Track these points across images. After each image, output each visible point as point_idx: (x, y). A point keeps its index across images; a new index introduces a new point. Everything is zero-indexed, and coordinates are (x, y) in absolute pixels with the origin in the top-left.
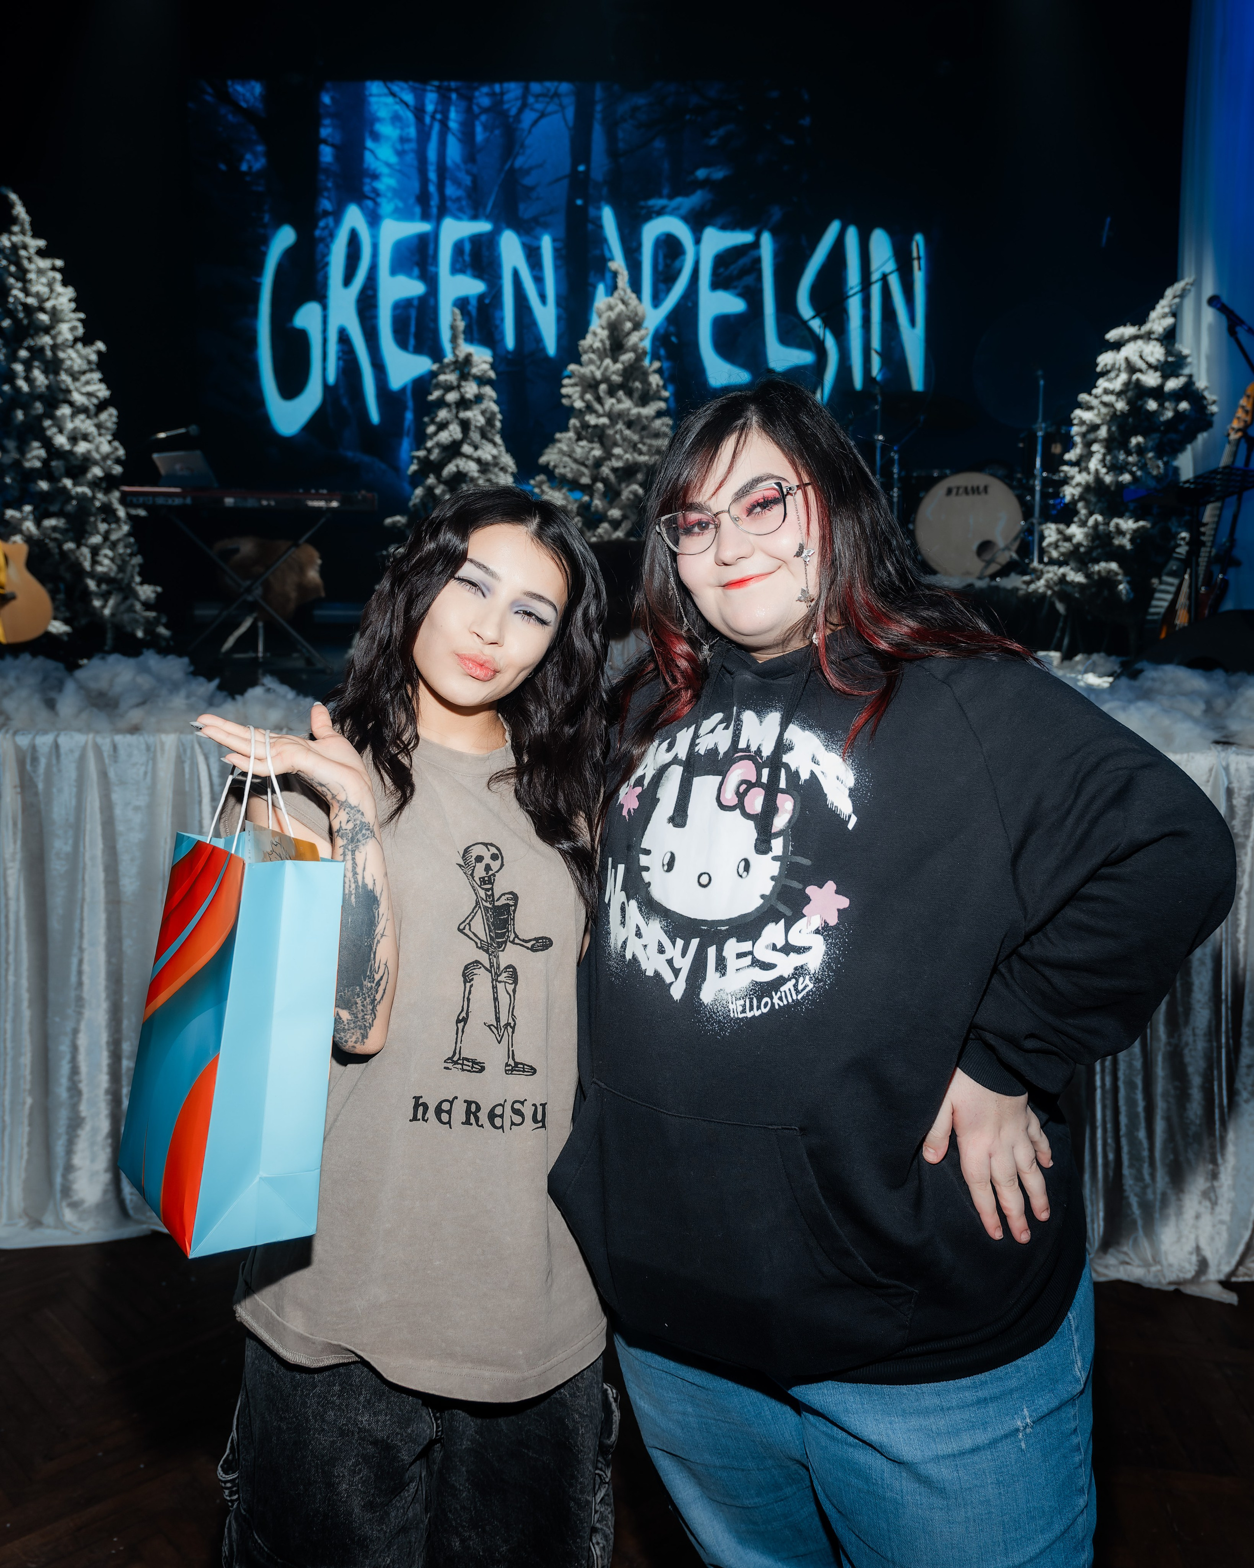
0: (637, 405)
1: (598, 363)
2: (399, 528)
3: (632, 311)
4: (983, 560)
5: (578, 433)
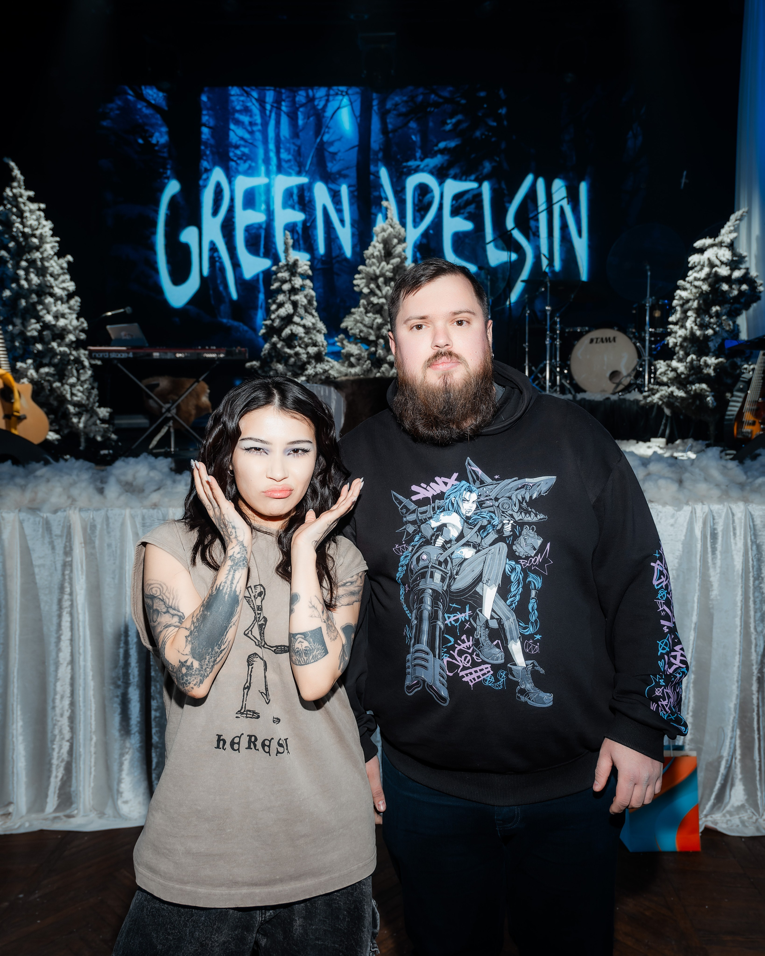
2: (254, 368)
3: (398, 233)
4: (614, 383)
5: (366, 309)
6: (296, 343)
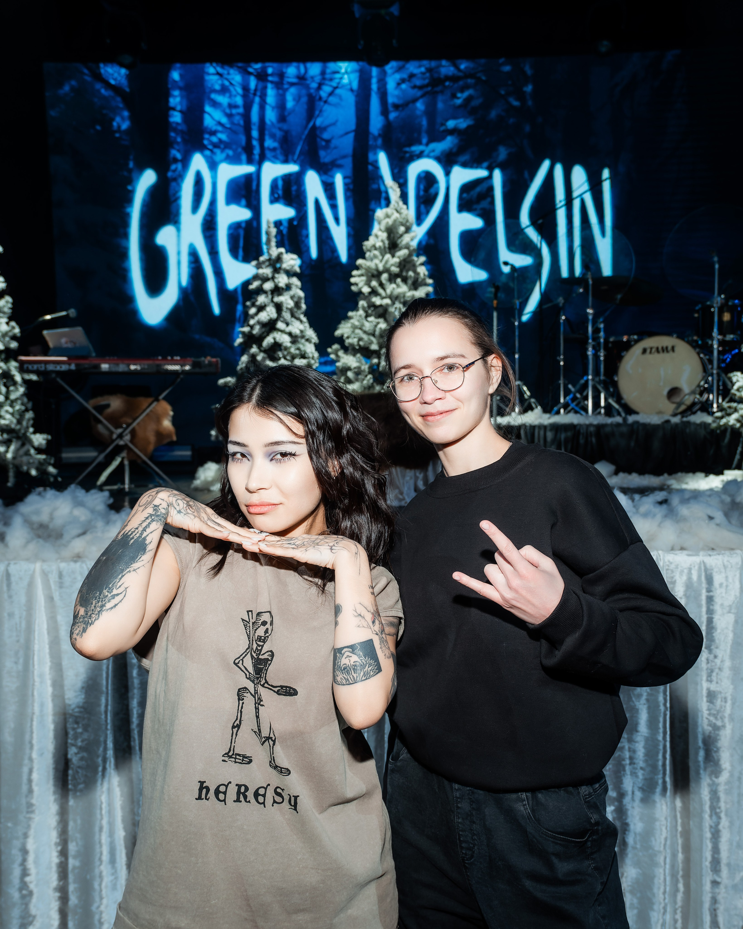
0: (410, 289)
1: (380, 257)
3: (404, 219)
4: (673, 403)
5: (366, 312)
6: (280, 354)
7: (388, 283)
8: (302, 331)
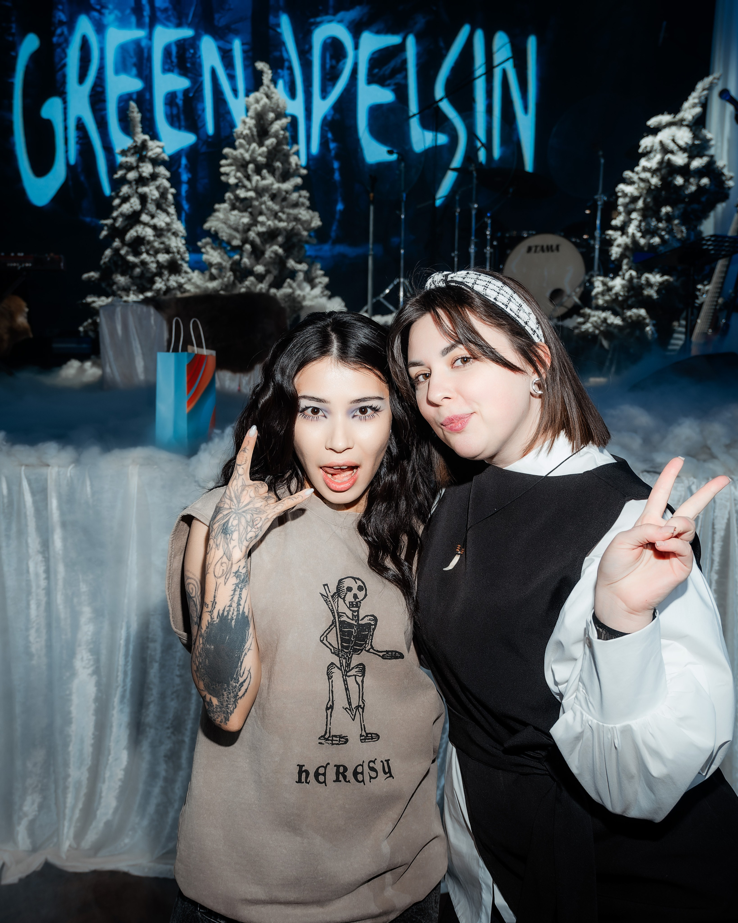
0: (279, 182)
1: (248, 147)
2: (93, 281)
3: (275, 104)
4: (556, 305)
5: (231, 205)
6: (143, 249)
7: (255, 174)
8: (168, 224)
